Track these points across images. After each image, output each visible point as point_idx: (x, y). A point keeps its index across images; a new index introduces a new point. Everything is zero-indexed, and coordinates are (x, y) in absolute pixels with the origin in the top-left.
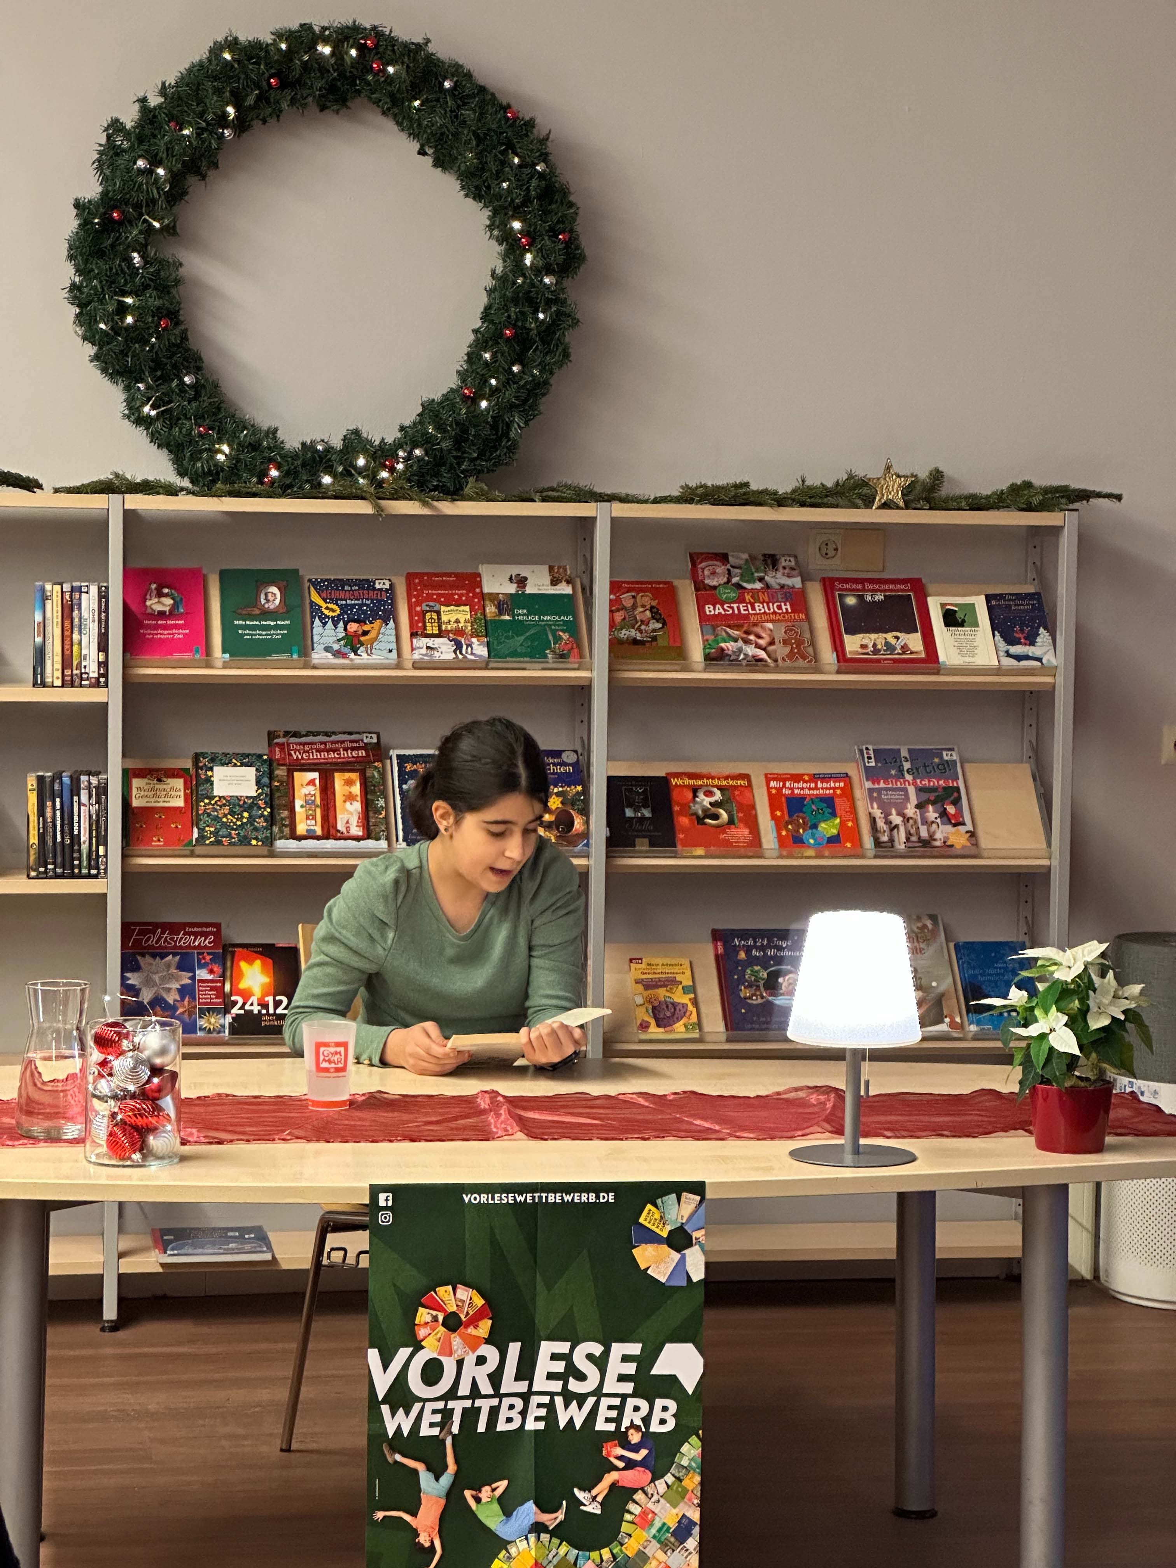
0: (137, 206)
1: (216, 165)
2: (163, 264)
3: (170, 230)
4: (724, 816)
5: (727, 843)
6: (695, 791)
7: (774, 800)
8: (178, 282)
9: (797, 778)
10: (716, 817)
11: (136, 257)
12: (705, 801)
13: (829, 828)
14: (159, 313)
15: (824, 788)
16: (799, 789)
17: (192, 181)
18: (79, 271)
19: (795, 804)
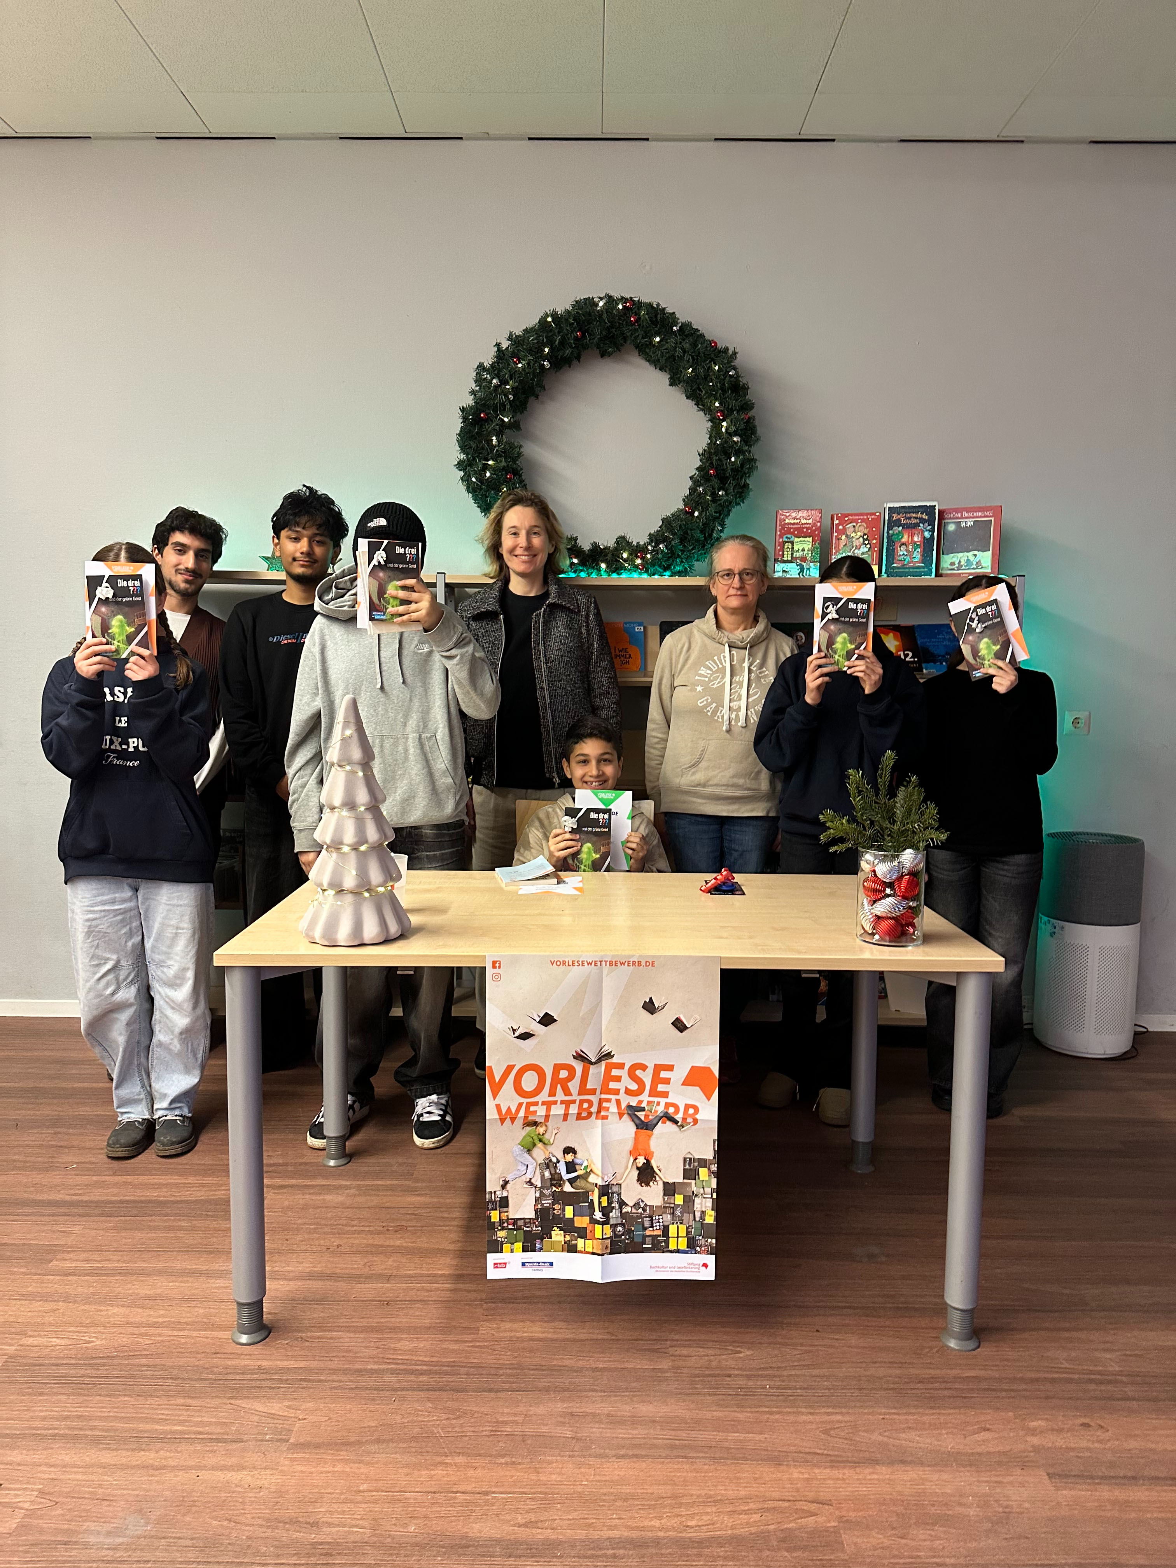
0: (495, 409)
2: (512, 446)
3: (515, 423)
8: (521, 457)
11: (494, 439)
14: (506, 472)
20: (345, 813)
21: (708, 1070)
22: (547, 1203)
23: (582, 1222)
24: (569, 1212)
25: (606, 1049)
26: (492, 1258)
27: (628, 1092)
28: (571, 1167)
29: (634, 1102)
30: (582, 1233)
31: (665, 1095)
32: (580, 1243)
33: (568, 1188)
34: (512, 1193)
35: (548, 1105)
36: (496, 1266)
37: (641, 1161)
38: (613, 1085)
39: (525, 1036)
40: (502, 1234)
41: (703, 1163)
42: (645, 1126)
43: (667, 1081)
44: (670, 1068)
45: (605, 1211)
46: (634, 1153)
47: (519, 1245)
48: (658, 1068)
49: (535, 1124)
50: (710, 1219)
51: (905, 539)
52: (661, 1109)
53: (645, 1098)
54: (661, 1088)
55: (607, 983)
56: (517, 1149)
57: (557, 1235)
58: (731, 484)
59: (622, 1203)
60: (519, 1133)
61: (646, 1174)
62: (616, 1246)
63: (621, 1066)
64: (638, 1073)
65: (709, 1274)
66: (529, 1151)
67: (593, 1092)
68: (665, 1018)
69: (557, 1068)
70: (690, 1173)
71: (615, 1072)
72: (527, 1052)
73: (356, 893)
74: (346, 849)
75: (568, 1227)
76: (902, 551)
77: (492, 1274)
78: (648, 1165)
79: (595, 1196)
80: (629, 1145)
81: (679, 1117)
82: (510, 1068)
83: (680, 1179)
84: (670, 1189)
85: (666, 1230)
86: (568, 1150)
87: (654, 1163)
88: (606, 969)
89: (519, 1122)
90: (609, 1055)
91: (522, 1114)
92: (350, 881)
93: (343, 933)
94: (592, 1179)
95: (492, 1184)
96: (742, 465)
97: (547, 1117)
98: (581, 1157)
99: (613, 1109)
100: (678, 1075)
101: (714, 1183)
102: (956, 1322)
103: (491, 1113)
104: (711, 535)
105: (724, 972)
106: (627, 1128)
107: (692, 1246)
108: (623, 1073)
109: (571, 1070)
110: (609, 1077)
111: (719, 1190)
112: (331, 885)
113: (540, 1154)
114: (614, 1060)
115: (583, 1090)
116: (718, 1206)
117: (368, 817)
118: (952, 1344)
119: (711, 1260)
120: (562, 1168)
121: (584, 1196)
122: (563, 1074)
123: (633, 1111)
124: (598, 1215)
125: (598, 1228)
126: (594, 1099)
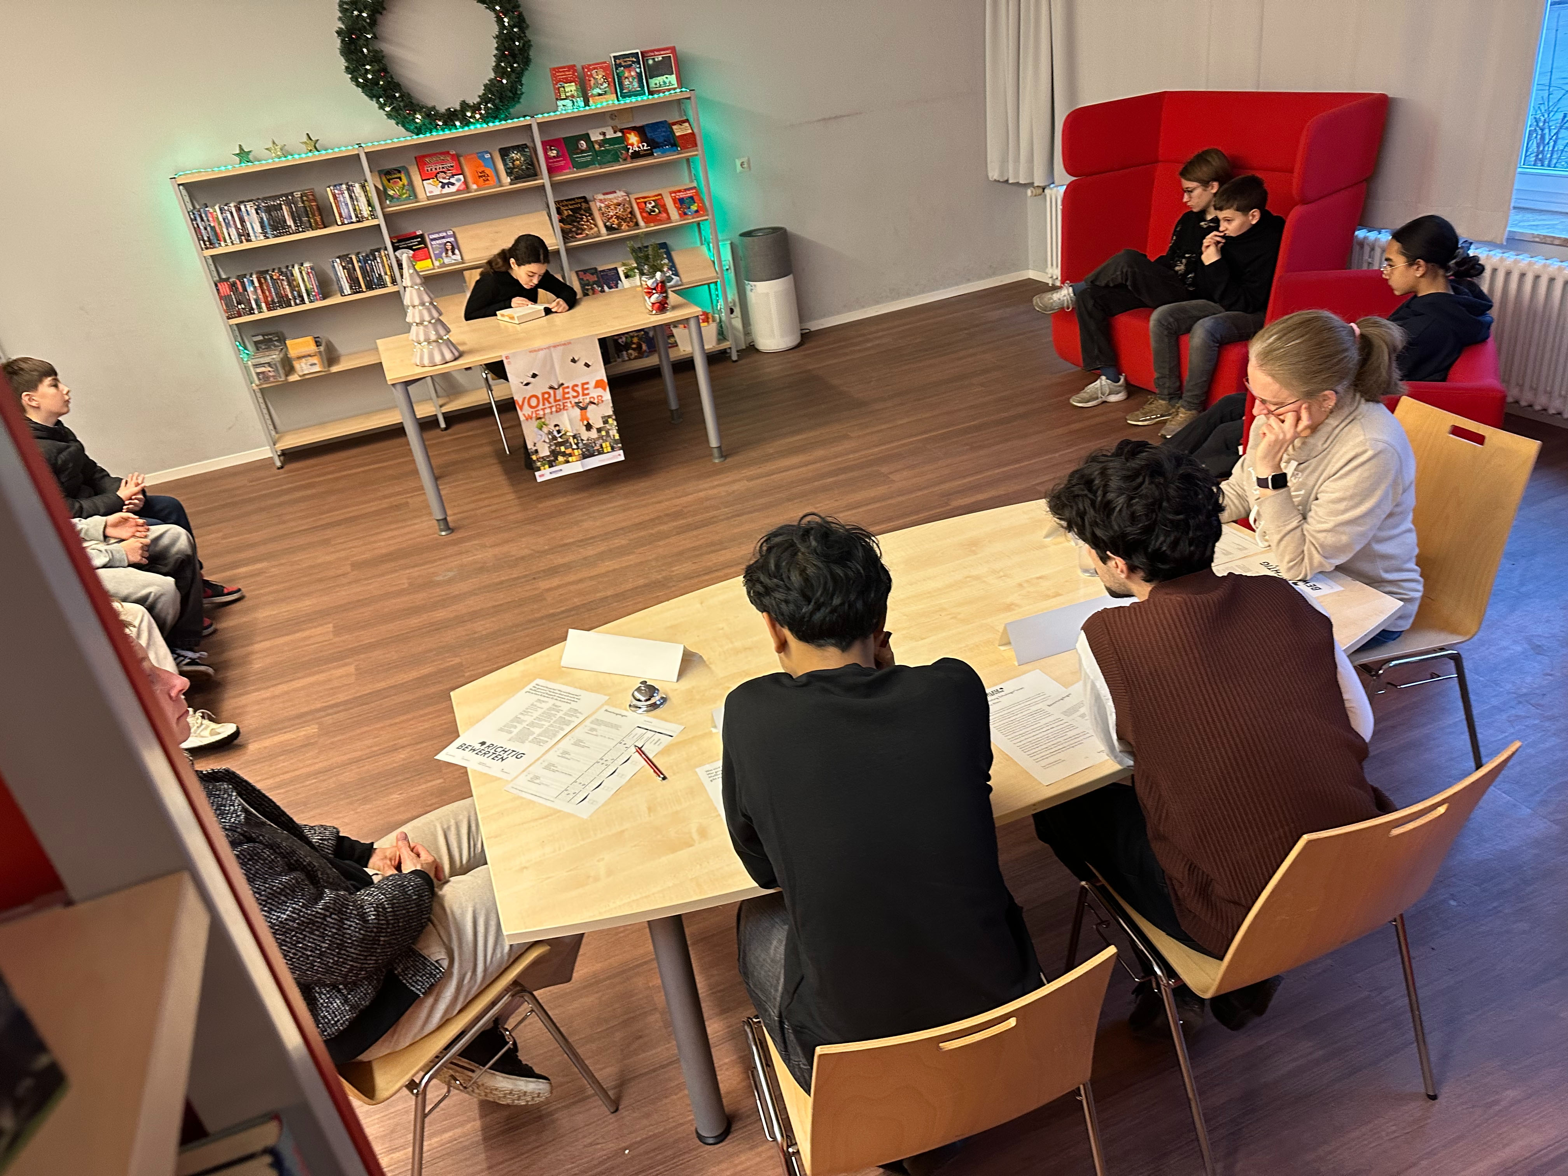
0: (360, 30)
1: (384, 9)
2: (376, 51)
3: (375, 37)
4: (657, 210)
5: (660, 220)
6: (645, 203)
7: (674, 200)
8: (383, 57)
9: (680, 191)
10: (654, 211)
11: (365, 50)
12: (649, 206)
13: (694, 208)
14: (379, 71)
15: (690, 193)
16: (682, 195)
17: (378, 16)
18: (347, 61)
19: (681, 201)
20: (421, 308)
21: (602, 380)
22: (553, 448)
23: (569, 451)
24: (563, 449)
25: (561, 382)
26: (537, 474)
27: (574, 397)
28: (559, 432)
29: (577, 400)
30: (570, 455)
31: (588, 394)
32: (570, 459)
33: (560, 440)
34: (538, 447)
35: (543, 409)
36: (540, 476)
37: (585, 423)
38: (567, 396)
39: (527, 384)
40: (539, 464)
41: (609, 417)
42: (583, 409)
43: (587, 389)
44: (587, 383)
45: (577, 444)
46: (582, 420)
47: (547, 466)
48: (583, 384)
49: (540, 418)
50: (617, 437)
51: (626, 75)
52: (588, 401)
53: (581, 398)
54: (586, 392)
55: (554, 355)
56: (536, 430)
57: (561, 459)
58: (519, 58)
59: (582, 440)
60: (535, 423)
61: (589, 427)
62: (584, 456)
63: (568, 387)
64: (576, 388)
65: (622, 458)
66: (541, 429)
67: (559, 400)
68: (581, 363)
69: (543, 394)
70: (606, 422)
71: (566, 390)
72: (530, 391)
73: (437, 341)
74: (426, 323)
75: (564, 454)
76: (626, 82)
77: (539, 480)
78: (588, 423)
79: (571, 440)
80: (579, 418)
81: (596, 401)
82: (525, 398)
83: (602, 425)
84: (599, 430)
85: (601, 446)
86: (556, 426)
87: (591, 422)
88: (552, 349)
89: (534, 419)
90: (562, 384)
91: (534, 415)
92: (433, 337)
93: (438, 359)
94: (568, 434)
95: (530, 446)
96: (524, 45)
97: (544, 414)
98: (562, 427)
99: (569, 405)
100: (592, 384)
101: (615, 423)
102: (716, 452)
103: (522, 418)
104: (516, 93)
105: (600, 340)
106: (577, 411)
107: (613, 449)
108: (570, 390)
109: (548, 393)
110: (564, 393)
111: (617, 426)
112: (425, 341)
113: (545, 430)
114: (565, 385)
115: (556, 401)
116: (619, 431)
117: (431, 307)
118: (717, 461)
119: (621, 452)
120: (555, 433)
121: (567, 441)
122: (546, 396)
123: (577, 404)
124: (574, 447)
125: (576, 451)
126: (561, 403)
